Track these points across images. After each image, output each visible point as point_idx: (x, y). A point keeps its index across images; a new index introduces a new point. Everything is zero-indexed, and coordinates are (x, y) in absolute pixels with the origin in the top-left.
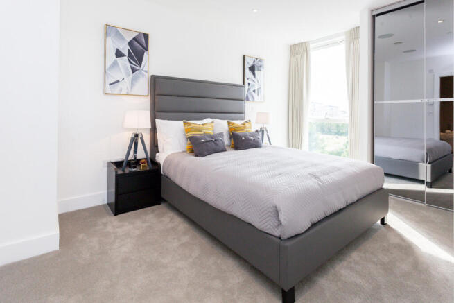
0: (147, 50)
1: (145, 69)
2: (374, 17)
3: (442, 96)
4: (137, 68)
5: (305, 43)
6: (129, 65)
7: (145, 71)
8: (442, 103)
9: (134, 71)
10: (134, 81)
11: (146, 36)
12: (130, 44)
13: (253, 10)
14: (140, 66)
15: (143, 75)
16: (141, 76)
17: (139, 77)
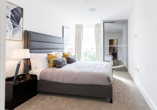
0: (22, 16)
1: (21, 26)
2: (104, 23)
3: (109, 45)
4: (16, 25)
5: (82, 25)
6: (11, 23)
7: (21, 28)
8: (109, 47)
9: (14, 27)
10: (14, 32)
11: (22, 9)
12: (12, 11)
13: (72, 11)
14: (18, 25)
15: (20, 30)
16: (19, 30)
17: (18, 30)
